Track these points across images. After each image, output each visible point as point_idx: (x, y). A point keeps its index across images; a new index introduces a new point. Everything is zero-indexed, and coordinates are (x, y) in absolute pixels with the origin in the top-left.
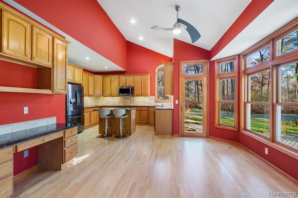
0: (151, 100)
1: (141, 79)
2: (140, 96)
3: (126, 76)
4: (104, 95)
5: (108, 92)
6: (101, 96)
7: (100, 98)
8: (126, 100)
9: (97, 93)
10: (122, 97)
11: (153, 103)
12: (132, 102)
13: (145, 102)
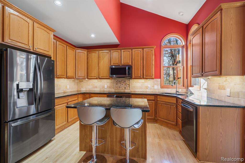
0: (156, 84)
1: (143, 54)
2: (141, 79)
3: (121, 50)
4: (88, 77)
5: (94, 73)
6: (85, 79)
7: (84, 81)
8: (119, 85)
9: (79, 75)
10: (113, 80)
11: (158, 89)
12: (128, 87)
13: (146, 87)
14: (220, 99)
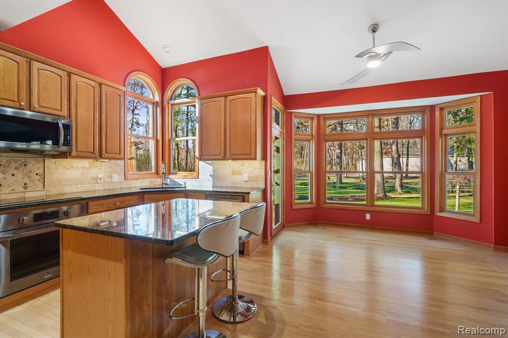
0: (115, 172)
1: (100, 97)
11: (119, 182)
12: (38, 183)
13: (94, 179)
14: (234, 186)
